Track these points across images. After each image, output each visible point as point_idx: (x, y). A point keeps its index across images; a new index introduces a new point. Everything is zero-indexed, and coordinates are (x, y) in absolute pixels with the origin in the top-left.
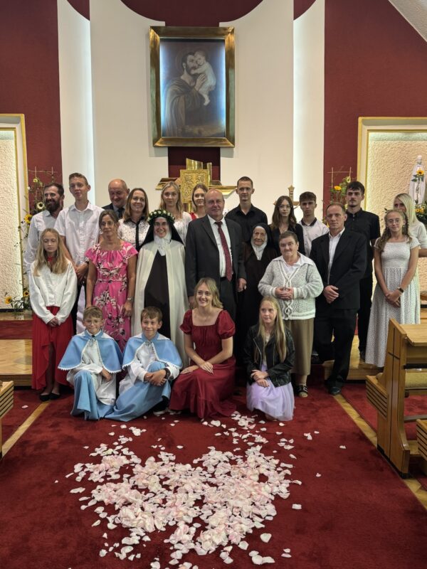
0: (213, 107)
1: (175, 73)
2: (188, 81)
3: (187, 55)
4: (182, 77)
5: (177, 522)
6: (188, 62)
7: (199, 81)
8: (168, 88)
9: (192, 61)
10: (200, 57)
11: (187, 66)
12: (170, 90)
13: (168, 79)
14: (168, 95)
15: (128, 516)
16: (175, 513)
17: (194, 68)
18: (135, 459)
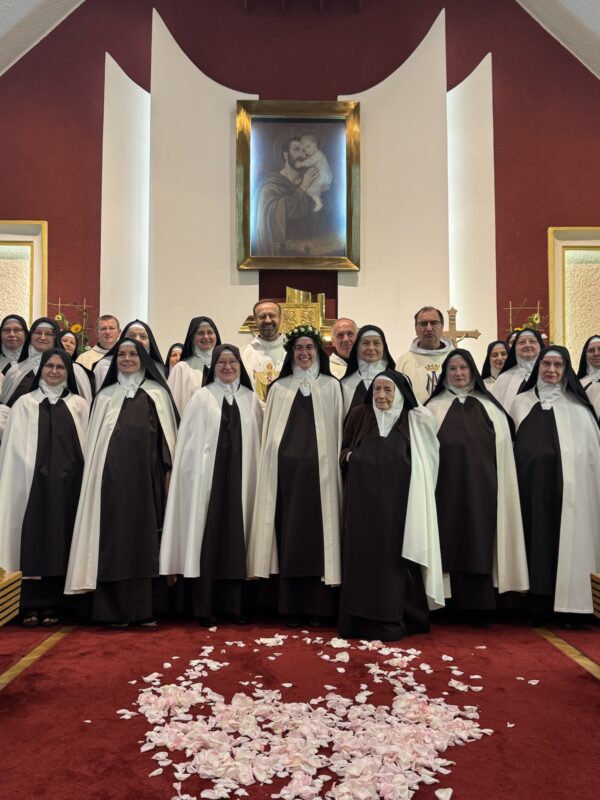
0: (326, 218)
1: (271, 167)
2: (290, 178)
3: (291, 140)
4: (282, 172)
5: (290, 774)
6: (292, 151)
7: (307, 177)
8: (262, 187)
9: (298, 149)
10: (308, 144)
11: (289, 156)
12: (264, 190)
13: (262, 175)
14: (262, 197)
15: (205, 764)
16: (287, 761)
17: (301, 159)
18: (213, 696)
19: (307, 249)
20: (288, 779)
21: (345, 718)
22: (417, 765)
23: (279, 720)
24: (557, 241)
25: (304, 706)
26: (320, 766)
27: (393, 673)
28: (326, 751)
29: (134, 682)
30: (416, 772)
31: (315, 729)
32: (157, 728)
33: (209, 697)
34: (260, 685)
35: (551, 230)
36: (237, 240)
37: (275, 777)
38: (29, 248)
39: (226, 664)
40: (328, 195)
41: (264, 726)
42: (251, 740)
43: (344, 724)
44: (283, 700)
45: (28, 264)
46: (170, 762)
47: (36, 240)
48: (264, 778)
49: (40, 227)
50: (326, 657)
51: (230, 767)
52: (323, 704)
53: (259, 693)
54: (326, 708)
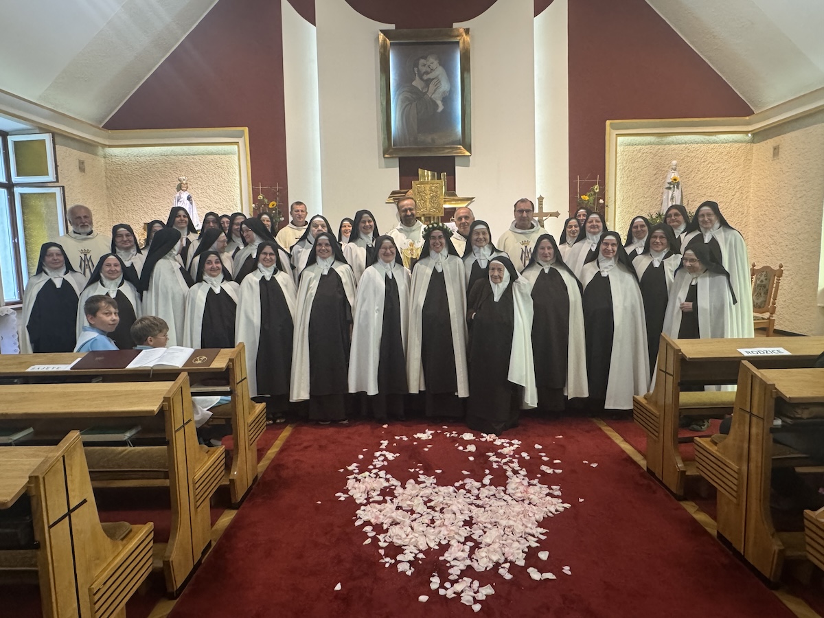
0: (447, 114)
2: (420, 88)
3: (418, 60)
4: (414, 83)
5: (449, 541)
6: (420, 67)
7: (432, 86)
8: (399, 95)
9: (425, 65)
10: (433, 61)
11: (418, 71)
12: (401, 97)
14: (399, 102)
15: (397, 535)
16: (446, 533)
17: (427, 73)
18: (394, 482)
19: (433, 140)
20: (448, 546)
21: (478, 497)
22: (525, 533)
23: (437, 500)
24: (612, 131)
25: (451, 489)
26: (466, 535)
27: (505, 460)
28: (469, 523)
29: (342, 470)
30: (525, 538)
31: (460, 507)
32: (362, 508)
33: (391, 483)
34: (421, 472)
35: (608, 122)
36: (382, 136)
37: (439, 544)
38: (236, 147)
39: (398, 455)
40: (448, 99)
41: (429, 504)
42: (422, 515)
43: (478, 502)
44: (438, 484)
45: (236, 157)
46: (374, 533)
47: (240, 141)
48: (433, 545)
49: (243, 131)
50: (461, 448)
51: (412, 538)
52: (463, 487)
53: (422, 478)
54: (465, 489)
